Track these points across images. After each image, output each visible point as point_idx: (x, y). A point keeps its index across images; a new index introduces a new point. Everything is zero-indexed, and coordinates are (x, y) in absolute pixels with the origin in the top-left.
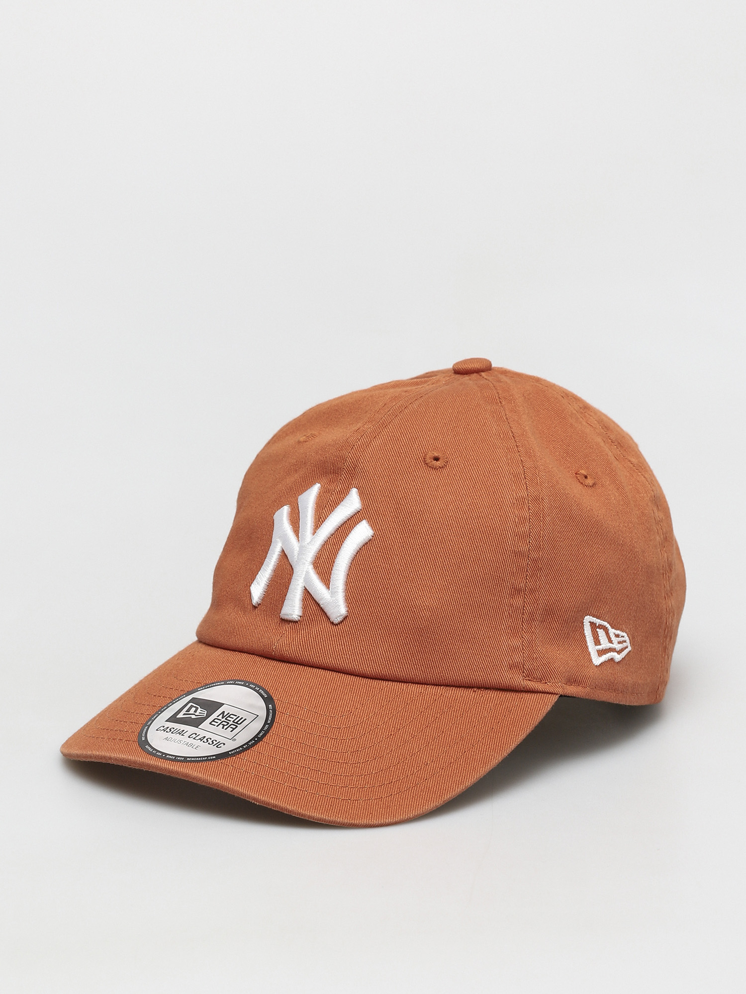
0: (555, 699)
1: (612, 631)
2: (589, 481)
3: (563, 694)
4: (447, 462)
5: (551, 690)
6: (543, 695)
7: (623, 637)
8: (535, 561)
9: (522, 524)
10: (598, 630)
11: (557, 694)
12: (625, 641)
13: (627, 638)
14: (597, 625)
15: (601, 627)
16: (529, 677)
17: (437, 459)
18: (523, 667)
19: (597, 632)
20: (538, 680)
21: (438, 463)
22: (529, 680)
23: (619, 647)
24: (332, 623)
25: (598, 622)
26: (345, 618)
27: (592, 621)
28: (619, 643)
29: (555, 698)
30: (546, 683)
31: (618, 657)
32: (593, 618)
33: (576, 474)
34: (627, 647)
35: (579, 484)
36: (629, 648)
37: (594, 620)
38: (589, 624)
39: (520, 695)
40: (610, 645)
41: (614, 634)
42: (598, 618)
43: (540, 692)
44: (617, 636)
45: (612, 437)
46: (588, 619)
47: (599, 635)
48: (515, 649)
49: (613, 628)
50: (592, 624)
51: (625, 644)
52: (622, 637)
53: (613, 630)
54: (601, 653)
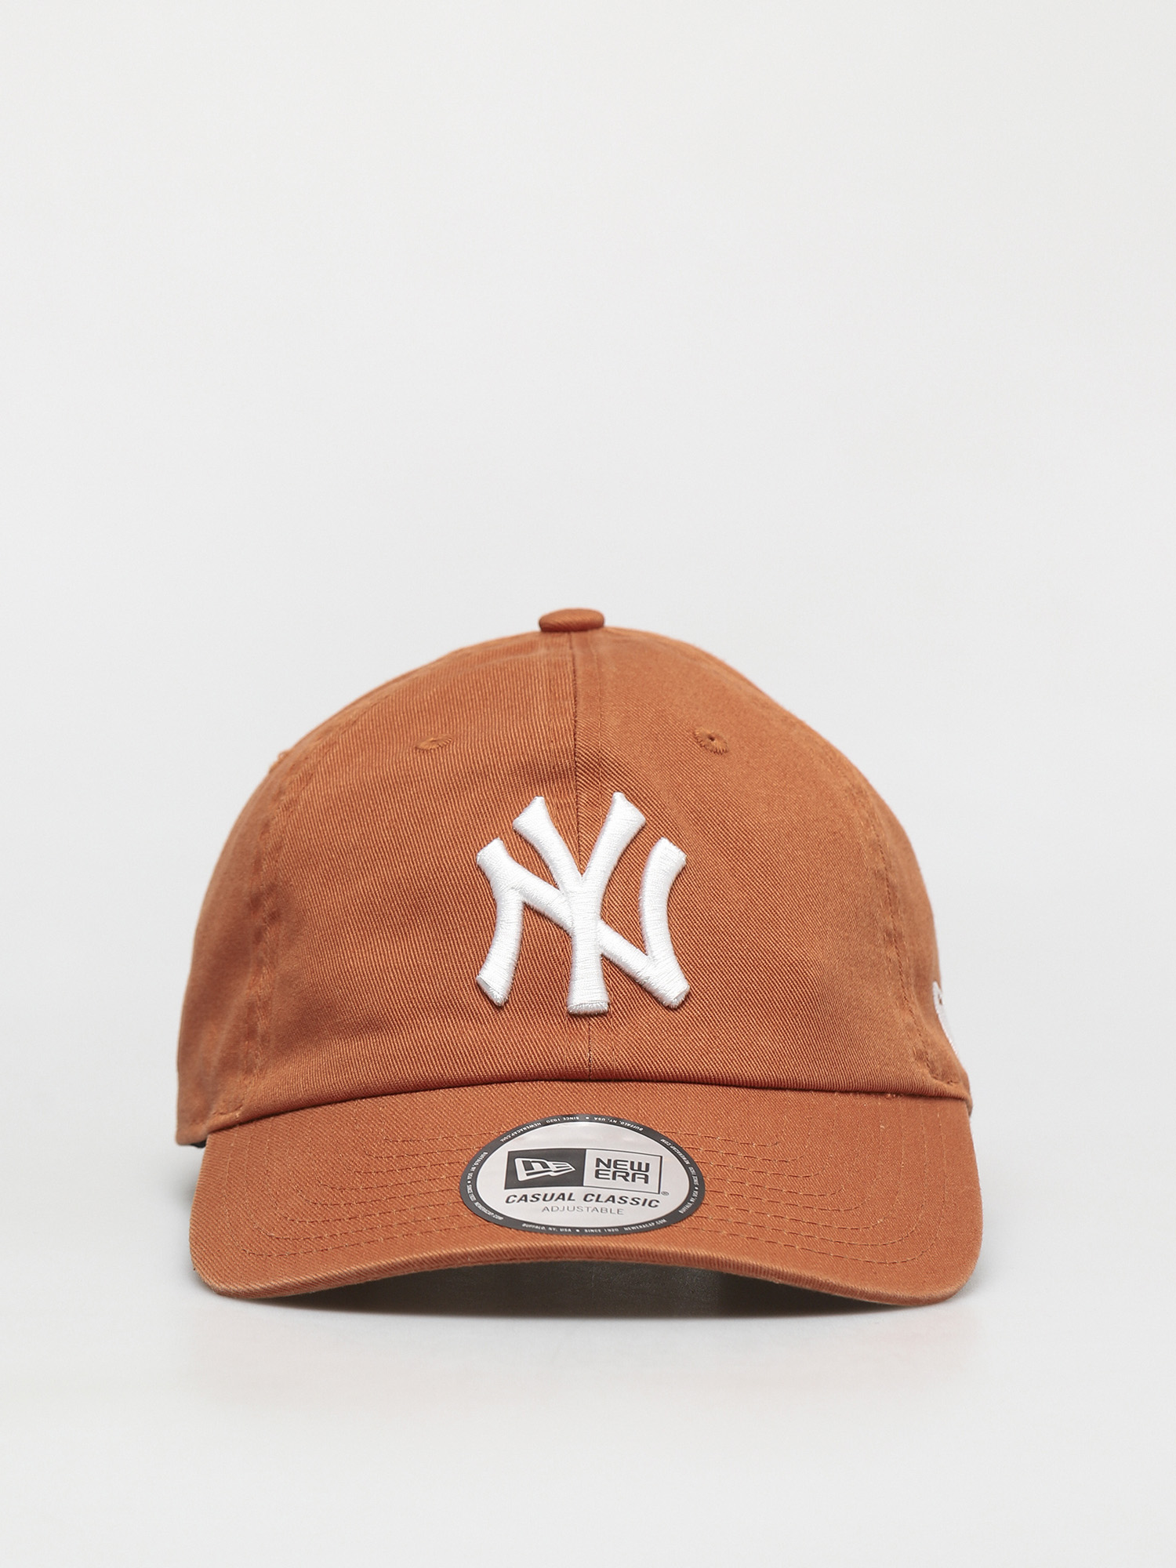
18: (927, 1058)
24: (668, 1008)
26: (688, 996)
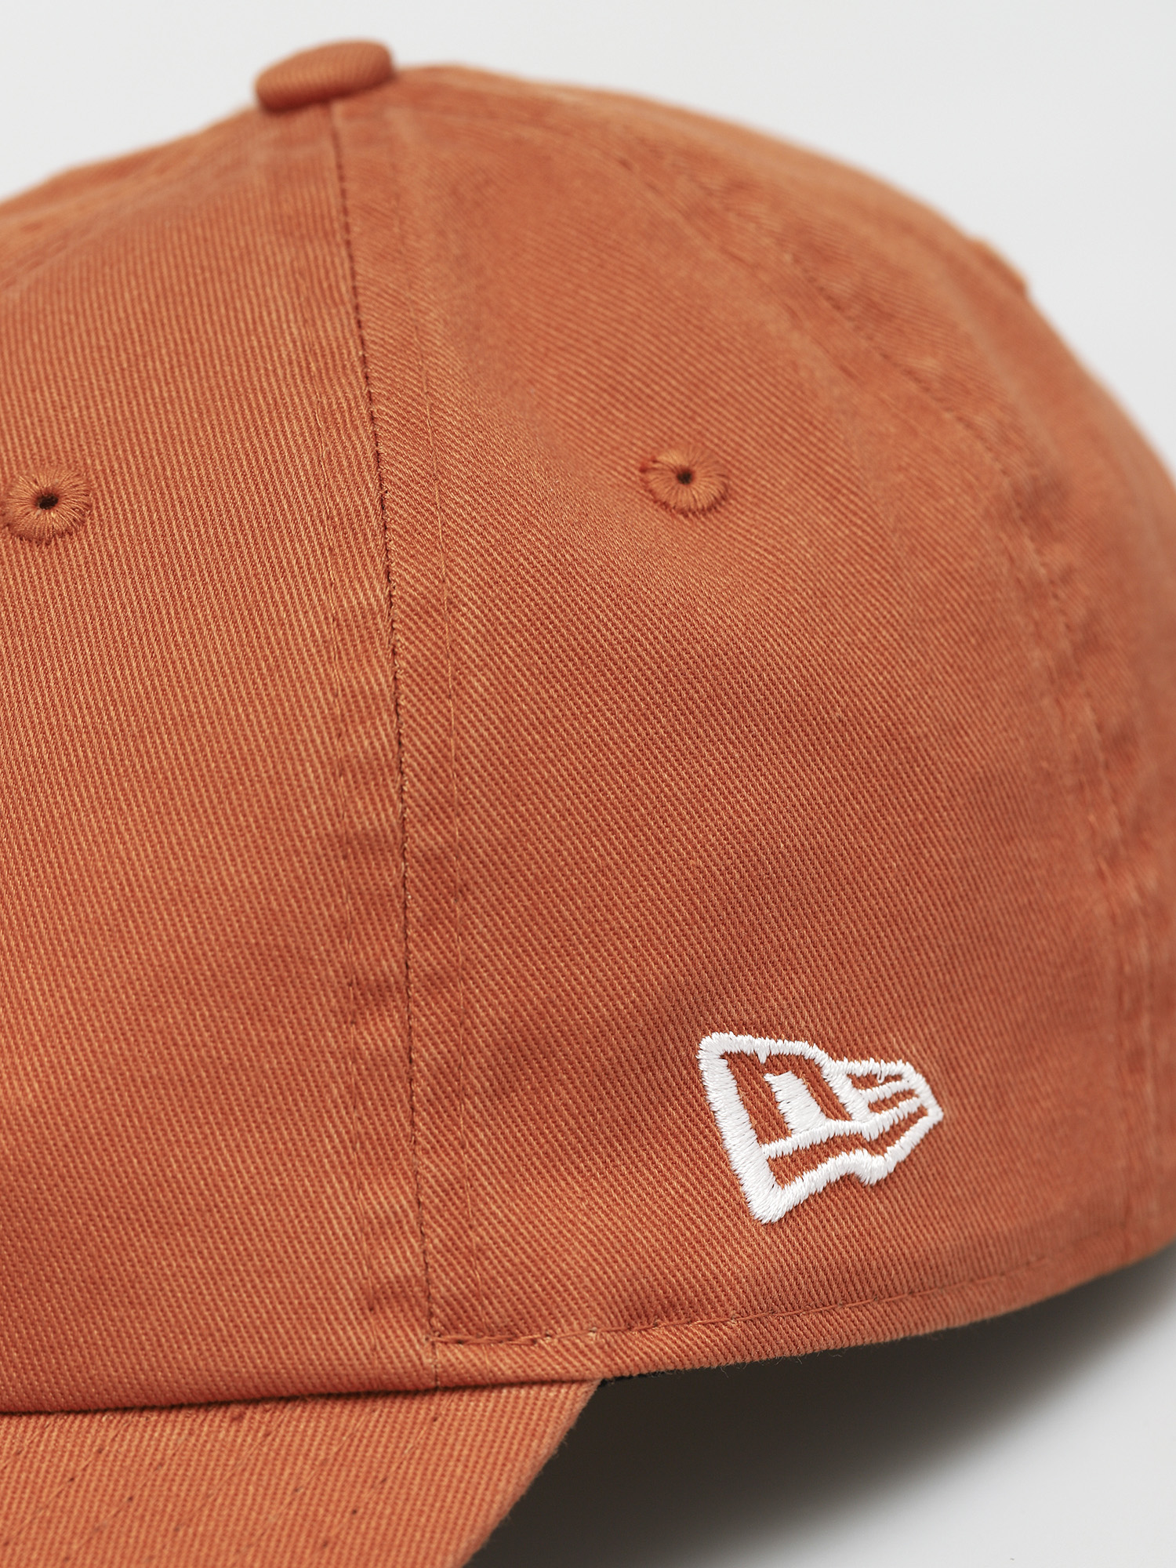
0: (574, 1402)
1: (836, 1072)
2: (702, 490)
3: (609, 1376)
4: (89, 506)
5: (555, 1369)
6: (523, 1392)
7: (898, 1077)
8: (433, 861)
9: (363, 722)
10: (768, 1077)
11: (582, 1381)
12: (909, 1094)
13: (913, 1079)
14: (763, 1059)
15: (779, 1064)
16: (456, 1329)
17: (47, 501)
18: (429, 1297)
19: (767, 1088)
20: (498, 1336)
21: (53, 518)
22: (459, 1342)
23: (871, 1124)
25: (762, 1047)
27: (735, 1050)
28: (876, 1106)
29: (571, 1402)
30: (534, 1341)
31: (872, 1167)
32: (740, 1037)
33: (643, 470)
34: (922, 1112)
35: (651, 508)
36: (935, 1114)
37: (745, 1043)
38: (725, 1062)
39: (422, 1408)
40: (839, 1127)
41: (849, 1075)
42: (762, 1030)
43: (510, 1384)
44: (864, 1082)
45: (841, 286)
46: (713, 1047)
47: (779, 1097)
48: (378, 1229)
49: (837, 1054)
50: (737, 1061)
51: (907, 1107)
52: (887, 1079)
53: (846, 1065)
54: (785, 1169)
